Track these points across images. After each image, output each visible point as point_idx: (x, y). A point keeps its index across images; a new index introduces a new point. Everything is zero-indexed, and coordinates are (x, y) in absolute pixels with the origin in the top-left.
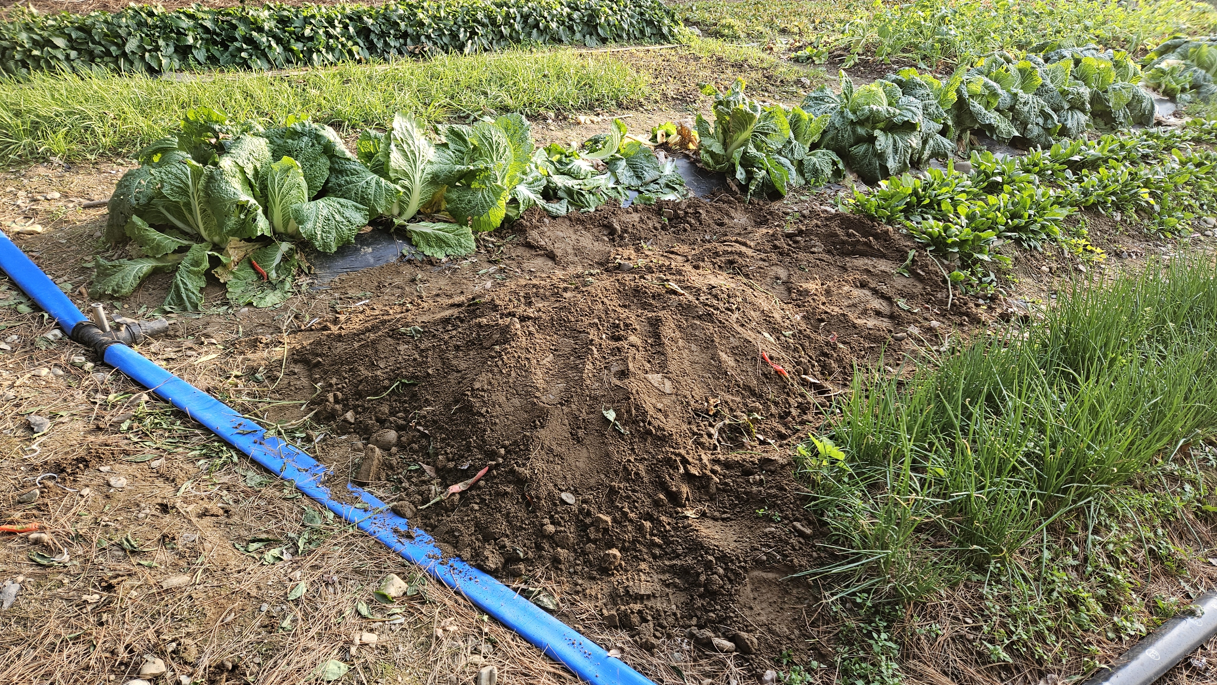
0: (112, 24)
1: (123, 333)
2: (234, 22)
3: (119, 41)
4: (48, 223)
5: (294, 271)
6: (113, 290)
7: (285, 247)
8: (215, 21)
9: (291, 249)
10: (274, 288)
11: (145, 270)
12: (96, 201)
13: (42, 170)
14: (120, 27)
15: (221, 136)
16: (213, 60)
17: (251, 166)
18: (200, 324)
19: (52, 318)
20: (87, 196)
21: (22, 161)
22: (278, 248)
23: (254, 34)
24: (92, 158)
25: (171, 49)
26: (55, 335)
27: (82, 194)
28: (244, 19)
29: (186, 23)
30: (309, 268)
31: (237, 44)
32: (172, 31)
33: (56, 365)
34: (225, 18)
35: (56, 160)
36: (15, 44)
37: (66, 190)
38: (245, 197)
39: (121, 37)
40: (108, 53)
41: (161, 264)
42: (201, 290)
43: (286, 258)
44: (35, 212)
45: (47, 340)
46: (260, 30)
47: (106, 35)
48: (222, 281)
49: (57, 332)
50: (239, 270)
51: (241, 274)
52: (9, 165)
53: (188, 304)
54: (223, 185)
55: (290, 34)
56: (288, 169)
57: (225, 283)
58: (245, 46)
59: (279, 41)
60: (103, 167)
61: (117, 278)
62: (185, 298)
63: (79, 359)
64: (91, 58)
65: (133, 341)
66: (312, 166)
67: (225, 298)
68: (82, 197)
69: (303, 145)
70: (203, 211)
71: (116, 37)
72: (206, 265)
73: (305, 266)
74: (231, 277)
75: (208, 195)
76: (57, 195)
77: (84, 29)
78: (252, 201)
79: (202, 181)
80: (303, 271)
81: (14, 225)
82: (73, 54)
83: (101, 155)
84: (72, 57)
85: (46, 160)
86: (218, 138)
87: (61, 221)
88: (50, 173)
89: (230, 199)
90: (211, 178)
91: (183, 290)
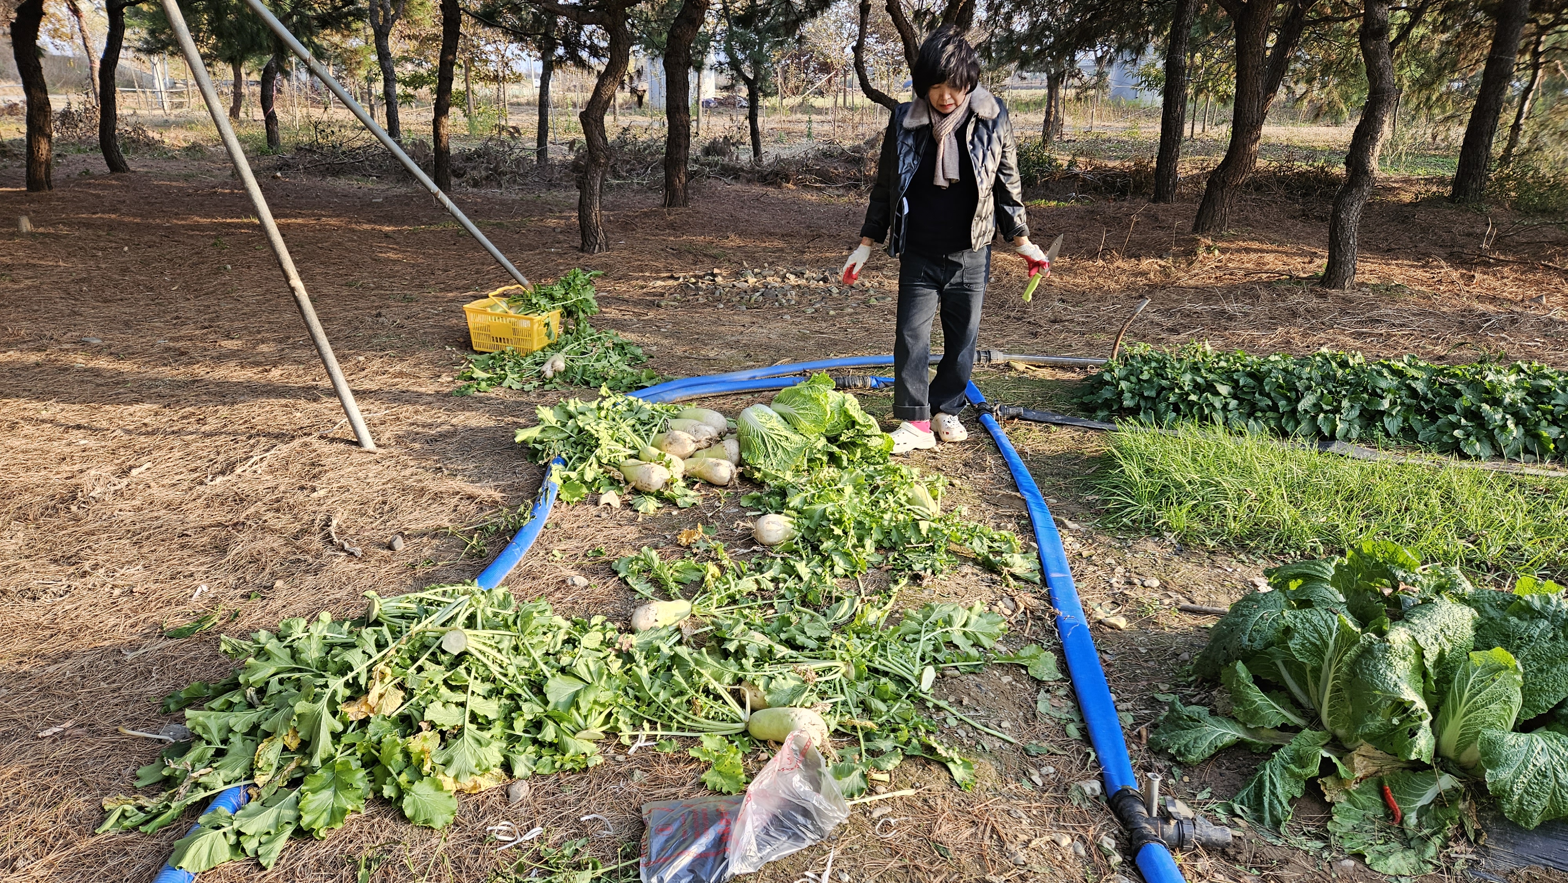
0: (1292, 373)
1: (1171, 829)
2: (1459, 387)
3: (1293, 395)
4: (1135, 618)
5: (1450, 829)
6: (1179, 751)
7: (1446, 782)
8: (1430, 383)
9: (1456, 790)
10: (1407, 843)
11: (1227, 739)
12: (1197, 606)
13: (1150, 546)
14: (1301, 379)
15: (1402, 586)
16: (1408, 433)
17: (1436, 649)
18: (1276, 855)
19: (1098, 762)
20: (1188, 595)
21: (1134, 529)
22: (1435, 780)
23: (1485, 407)
24: (1210, 543)
25: (1356, 413)
26: (1093, 790)
27: (1185, 590)
28: (1475, 385)
29: (1388, 382)
30: (1478, 834)
31: (1452, 418)
32: (1365, 390)
33: (1081, 836)
34: (1446, 380)
35: (1170, 537)
36: (1175, 384)
37: (1168, 579)
38: (1411, 694)
39: (1297, 391)
40: (1274, 408)
41: (1250, 739)
42: (1292, 800)
43: (1442, 801)
44: (1126, 598)
45: (1083, 793)
46: (1496, 402)
47: (1280, 386)
48: (1328, 799)
49: (1097, 785)
50: (1359, 792)
51: (1361, 799)
52: (1119, 529)
53: (1267, 815)
54: (1382, 667)
55: (1544, 413)
56: (1499, 669)
57: (1332, 804)
58: (1463, 421)
59: (1520, 419)
60: (1219, 559)
61: (1189, 736)
62: (1266, 805)
63: (1109, 843)
64: (1251, 411)
65: (1179, 844)
66: (1541, 670)
67: (1324, 827)
68: (1182, 594)
69: (1536, 633)
70: (1336, 690)
71: (1290, 390)
72: (1314, 770)
73: (1471, 826)
74: (1343, 798)
75: (1352, 672)
76: (1156, 583)
77: (1257, 377)
78: (1421, 704)
79: (1353, 651)
80: (1464, 834)
81: (1098, 609)
82: (1233, 403)
83: (1223, 543)
84: (1230, 407)
85: (1159, 534)
86: (1395, 588)
87: (1150, 621)
88: (1158, 552)
89: (1386, 691)
90: (1368, 651)
91: (1267, 792)
